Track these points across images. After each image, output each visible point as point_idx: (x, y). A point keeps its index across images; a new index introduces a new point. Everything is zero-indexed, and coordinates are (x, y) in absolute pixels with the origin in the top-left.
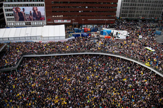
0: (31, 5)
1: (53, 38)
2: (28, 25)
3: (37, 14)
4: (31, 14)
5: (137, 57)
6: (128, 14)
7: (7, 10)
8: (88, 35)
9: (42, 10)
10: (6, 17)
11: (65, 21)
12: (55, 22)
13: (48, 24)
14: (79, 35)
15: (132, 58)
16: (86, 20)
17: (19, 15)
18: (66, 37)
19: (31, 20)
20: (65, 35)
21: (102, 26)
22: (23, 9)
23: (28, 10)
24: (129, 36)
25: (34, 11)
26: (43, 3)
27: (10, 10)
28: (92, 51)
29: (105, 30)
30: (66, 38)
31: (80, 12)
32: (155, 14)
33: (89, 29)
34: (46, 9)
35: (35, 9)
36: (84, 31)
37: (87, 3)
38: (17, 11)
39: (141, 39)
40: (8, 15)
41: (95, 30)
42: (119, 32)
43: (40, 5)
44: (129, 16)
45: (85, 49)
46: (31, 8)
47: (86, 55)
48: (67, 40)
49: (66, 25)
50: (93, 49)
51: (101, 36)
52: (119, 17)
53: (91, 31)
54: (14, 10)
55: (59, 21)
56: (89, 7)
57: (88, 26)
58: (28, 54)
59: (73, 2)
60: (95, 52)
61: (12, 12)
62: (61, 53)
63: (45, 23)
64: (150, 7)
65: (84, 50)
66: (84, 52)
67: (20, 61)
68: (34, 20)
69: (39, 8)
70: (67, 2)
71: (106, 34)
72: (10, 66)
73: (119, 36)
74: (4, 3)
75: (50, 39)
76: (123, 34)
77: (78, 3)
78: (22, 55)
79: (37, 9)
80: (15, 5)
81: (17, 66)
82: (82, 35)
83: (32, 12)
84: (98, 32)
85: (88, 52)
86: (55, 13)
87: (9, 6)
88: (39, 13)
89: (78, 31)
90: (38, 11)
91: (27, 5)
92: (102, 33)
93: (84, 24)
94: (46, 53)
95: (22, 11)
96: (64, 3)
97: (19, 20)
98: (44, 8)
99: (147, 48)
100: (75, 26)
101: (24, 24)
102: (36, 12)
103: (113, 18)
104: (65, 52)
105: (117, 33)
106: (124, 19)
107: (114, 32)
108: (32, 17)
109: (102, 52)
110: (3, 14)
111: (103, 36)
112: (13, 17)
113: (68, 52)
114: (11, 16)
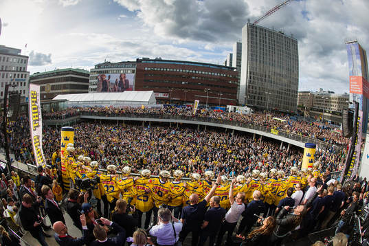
3: (124, 82)
4: (116, 82)
7: (92, 78)
9: (131, 78)
11: (162, 95)
17: (103, 84)
22: (109, 76)
25: (121, 79)
26: (135, 69)
31: (183, 83)
35: (123, 77)
38: (102, 78)
54: (99, 77)
61: (97, 81)
79: (125, 77)
80: (101, 72)
83: (119, 80)
86: (147, 82)
88: (127, 82)
90: (126, 79)
95: (107, 78)
97: (102, 91)
98: (134, 75)
102: (123, 80)
105: (235, 108)
108: (116, 87)
114: (94, 85)
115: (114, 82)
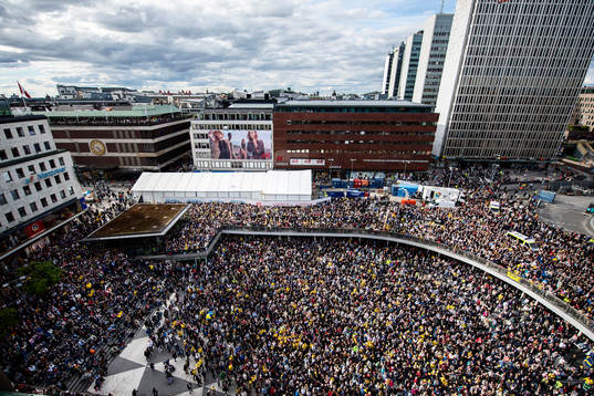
0: (245, 127)
1: (285, 198)
2: (237, 167)
3: (256, 145)
4: (243, 145)
5: (483, 256)
6: (463, 149)
7: (198, 136)
8: (363, 195)
9: (266, 138)
10: (194, 150)
11: (314, 162)
12: (293, 162)
13: (276, 168)
14: (342, 194)
15: (470, 257)
16: (359, 162)
17: (220, 147)
18: (314, 196)
19: (243, 157)
20: (310, 193)
21: (396, 177)
22: (230, 135)
23: (239, 138)
24: (463, 201)
25: (251, 139)
26: (271, 122)
27: (203, 136)
28: (371, 231)
29: (404, 184)
30: (313, 199)
31: (347, 142)
32: (539, 149)
33: (365, 182)
34: (276, 135)
35: (253, 136)
36: (354, 185)
37: (363, 123)
38: (217, 138)
39: (495, 210)
40: (199, 146)
41: (378, 185)
42: (437, 190)
43: (262, 127)
44: (466, 152)
45: (355, 226)
46: (246, 132)
47: (355, 239)
48: (314, 202)
49: (316, 171)
50: (374, 227)
51: (392, 198)
52: (438, 155)
53: (369, 186)
54: (211, 136)
55: (301, 162)
56: (367, 133)
57: (364, 174)
58: (231, 228)
59: (334, 122)
60: (376, 233)
62: (300, 231)
63: (271, 165)
64: (526, 132)
65: (351, 227)
66: (350, 231)
67: (215, 241)
68: (249, 158)
69: (259, 133)
70: (320, 122)
71: (404, 195)
72: (195, 251)
73: (437, 201)
74: (193, 122)
75: (278, 198)
76: (448, 197)
77: (342, 123)
78: (219, 229)
79: (256, 136)
80: (214, 127)
81: (207, 252)
82: (349, 195)
83: (247, 141)
84: (385, 188)
85: (360, 233)
86: (292, 144)
87: (202, 128)
88: (261, 144)
89: (340, 185)
90: (259, 139)
91: (238, 127)
92: (396, 192)
93: (355, 170)
94: (268, 230)
95: (225, 138)
96: (313, 122)
97: (220, 158)
98: (271, 132)
99: (514, 233)
100: (334, 175)
101: (229, 165)
102: (254, 141)
103: (424, 157)
104: (309, 230)
105: (433, 193)
106: (453, 160)
107: (425, 190)
108: (245, 152)
109: (392, 235)
110: (190, 144)
111: (399, 199)
112: (209, 150)
113: (315, 230)
114: (204, 147)
115: (240, 145)
